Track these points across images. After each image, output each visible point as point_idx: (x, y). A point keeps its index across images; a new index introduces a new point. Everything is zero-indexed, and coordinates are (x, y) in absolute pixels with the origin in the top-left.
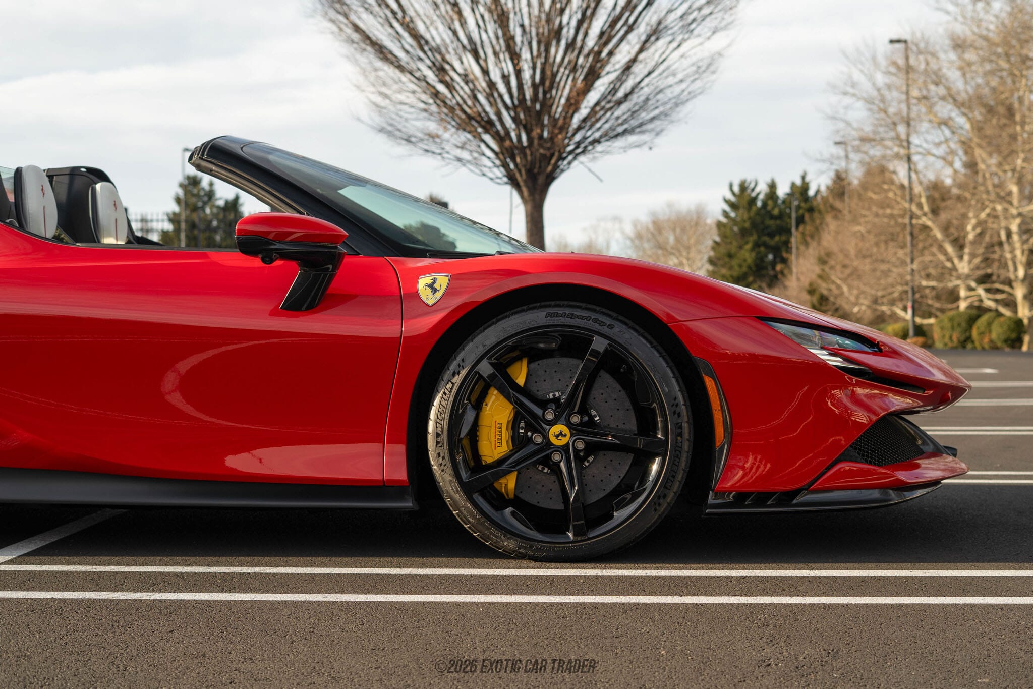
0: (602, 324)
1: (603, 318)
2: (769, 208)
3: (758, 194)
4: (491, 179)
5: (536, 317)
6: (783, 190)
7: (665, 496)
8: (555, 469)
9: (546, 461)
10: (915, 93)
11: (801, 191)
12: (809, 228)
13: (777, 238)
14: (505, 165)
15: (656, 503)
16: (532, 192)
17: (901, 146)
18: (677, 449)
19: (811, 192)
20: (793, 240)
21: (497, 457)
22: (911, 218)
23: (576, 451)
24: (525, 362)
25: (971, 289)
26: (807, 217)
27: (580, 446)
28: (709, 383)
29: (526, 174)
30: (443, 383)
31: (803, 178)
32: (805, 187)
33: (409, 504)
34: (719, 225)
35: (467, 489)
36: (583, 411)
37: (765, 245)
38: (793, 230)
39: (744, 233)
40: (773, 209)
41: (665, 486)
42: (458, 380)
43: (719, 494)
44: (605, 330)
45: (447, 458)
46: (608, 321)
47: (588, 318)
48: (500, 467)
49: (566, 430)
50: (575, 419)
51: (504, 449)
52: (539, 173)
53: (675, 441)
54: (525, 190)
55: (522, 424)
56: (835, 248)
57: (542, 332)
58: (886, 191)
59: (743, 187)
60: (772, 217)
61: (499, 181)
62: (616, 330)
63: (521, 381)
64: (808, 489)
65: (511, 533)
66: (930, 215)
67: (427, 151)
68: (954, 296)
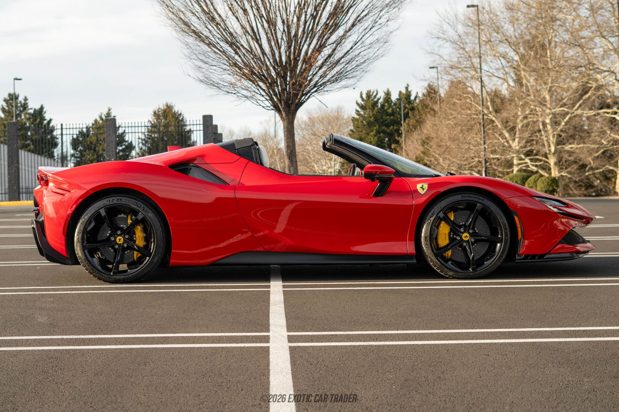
0: (480, 199)
1: (480, 197)
2: (386, 108)
3: (379, 99)
4: (263, 107)
5: (458, 197)
6: (394, 97)
7: (502, 256)
8: (464, 249)
9: (461, 246)
10: (484, 38)
11: (406, 97)
12: (412, 121)
13: (391, 128)
14: (272, 99)
15: (499, 259)
16: (287, 115)
17: (476, 71)
18: (506, 240)
19: (412, 98)
20: (402, 128)
21: (445, 245)
22: (483, 115)
23: (472, 242)
24: (452, 213)
25: (521, 159)
26: (410, 113)
27: (473, 240)
28: (516, 219)
29: (284, 104)
30: (427, 220)
31: (407, 88)
32: (408, 95)
33: (415, 261)
34: (354, 119)
35: (436, 255)
36: (473, 229)
37: (384, 132)
38: (402, 122)
39: (370, 125)
40: (388, 109)
41: (502, 253)
42: (432, 219)
43: (519, 255)
44: (481, 201)
45: (429, 245)
46: (482, 198)
47: (475, 197)
48: (446, 248)
49: (468, 235)
50: (471, 231)
51: (447, 242)
52: (292, 103)
53: (505, 238)
54: (283, 113)
55: (452, 234)
56: (433, 135)
57: (459, 202)
58: (465, 98)
59: (369, 95)
60: (388, 114)
61: (268, 108)
62: (485, 201)
63: (452, 219)
64: (549, 253)
65: (451, 270)
66: (494, 114)
67: (228, 92)
68: (510, 164)
